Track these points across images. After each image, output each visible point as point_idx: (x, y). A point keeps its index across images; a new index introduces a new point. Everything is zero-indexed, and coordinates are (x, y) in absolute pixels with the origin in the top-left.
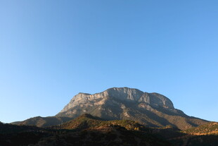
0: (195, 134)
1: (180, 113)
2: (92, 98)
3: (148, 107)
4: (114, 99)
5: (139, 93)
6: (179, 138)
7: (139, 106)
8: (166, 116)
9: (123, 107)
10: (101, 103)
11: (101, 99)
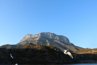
0: (80, 53)
1: (72, 45)
2: (33, 36)
3: (59, 41)
4: (43, 37)
5: (55, 35)
7: (54, 41)
9: (47, 41)
10: (37, 39)
11: (37, 37)
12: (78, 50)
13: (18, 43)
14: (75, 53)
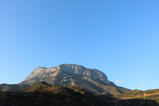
0: (124, 98)
1: (112, 84)
2: (48, 71)
3: (90, 79)
4: (65, 72)
5: (83, 69)
6: (112, 101)
7: (83, 78)
8: (102, 86)
9: (71, 79)
10: (55, 75)
11: (54, 72)
12: (121, 92)
13: (23, 82)
14: (116, 99)
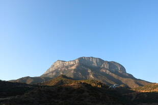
0: (141, 91)
1: (131, 76)
2: (67, 64)
3: (108, 71)
4: (83, 65)
5: (101, 61)
6: (130, 94)
7: (101, 71)
8: (120, 78)
9: (89, 71)
10: (73, 68)
11: (73, 65)
12: (140, 85)
13: (43, 75)
14: (134, 91)
